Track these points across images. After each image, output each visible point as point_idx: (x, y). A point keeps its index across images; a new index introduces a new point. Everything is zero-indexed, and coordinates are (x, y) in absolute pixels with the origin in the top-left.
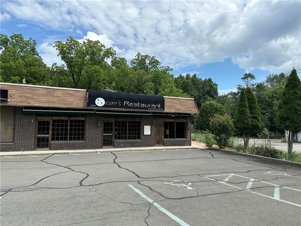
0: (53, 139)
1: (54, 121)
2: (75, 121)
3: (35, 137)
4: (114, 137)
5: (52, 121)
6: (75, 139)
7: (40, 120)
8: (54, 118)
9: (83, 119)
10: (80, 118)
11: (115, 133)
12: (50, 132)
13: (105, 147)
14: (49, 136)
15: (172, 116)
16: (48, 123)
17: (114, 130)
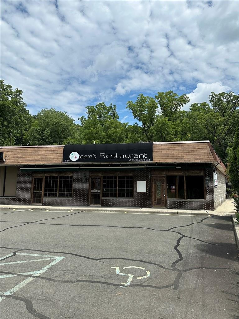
0: (45, 195)
1: (46, 178)
2: (65, 177)
3: (31, 193)
4: (101, 195)
5: (44, 177)
6: (64, 196)
7: (35, 177)
8: (46, 175)
9: (71, 175)
10: (69, 174)
11: (103, 189)
12: (43, 188)
13: (92, 205)
14: (42, 192)
15: (176, 167)
16: (42, 179)
17: (102, 186)
